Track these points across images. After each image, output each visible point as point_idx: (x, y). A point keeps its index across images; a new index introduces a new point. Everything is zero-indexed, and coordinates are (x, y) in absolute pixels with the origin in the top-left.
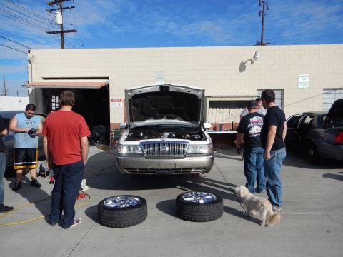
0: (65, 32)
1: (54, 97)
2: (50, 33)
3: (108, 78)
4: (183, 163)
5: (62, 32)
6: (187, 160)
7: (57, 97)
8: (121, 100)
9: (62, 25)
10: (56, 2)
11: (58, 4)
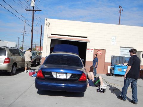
8: (92, 50)
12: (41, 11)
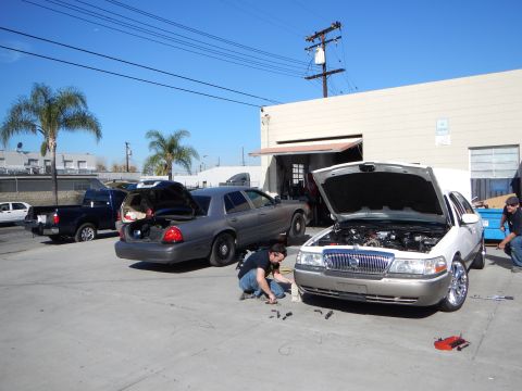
0: (329, 73)
1: (295, 166)
2: (309, 78)
3: (360, 136)
4: (377, 286)
5: (325, 75)
6: (385, 281)
7: (301, 166)
9: (324, 65)
10: (317, 35)
11: (320, 38)
12: (341, 70)
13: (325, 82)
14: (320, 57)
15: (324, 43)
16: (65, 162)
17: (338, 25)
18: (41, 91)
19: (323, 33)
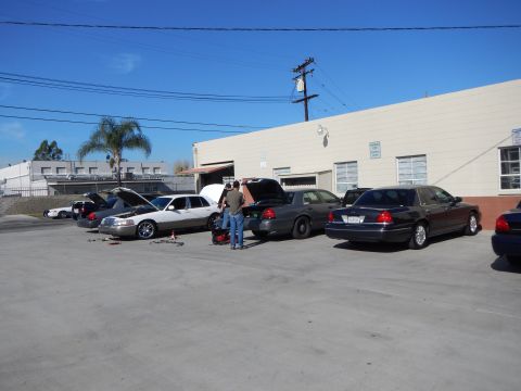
3: (232, 162)
5: (306, 99)
9: (305, 91)
10: (300, 68)
11: (302, 70)
13: (306, 105)
14: (300, 86)
15: (304, 75)
16: (143, 169)
17: (311, 60)
18: (107, 122)
19: (304, 66)
